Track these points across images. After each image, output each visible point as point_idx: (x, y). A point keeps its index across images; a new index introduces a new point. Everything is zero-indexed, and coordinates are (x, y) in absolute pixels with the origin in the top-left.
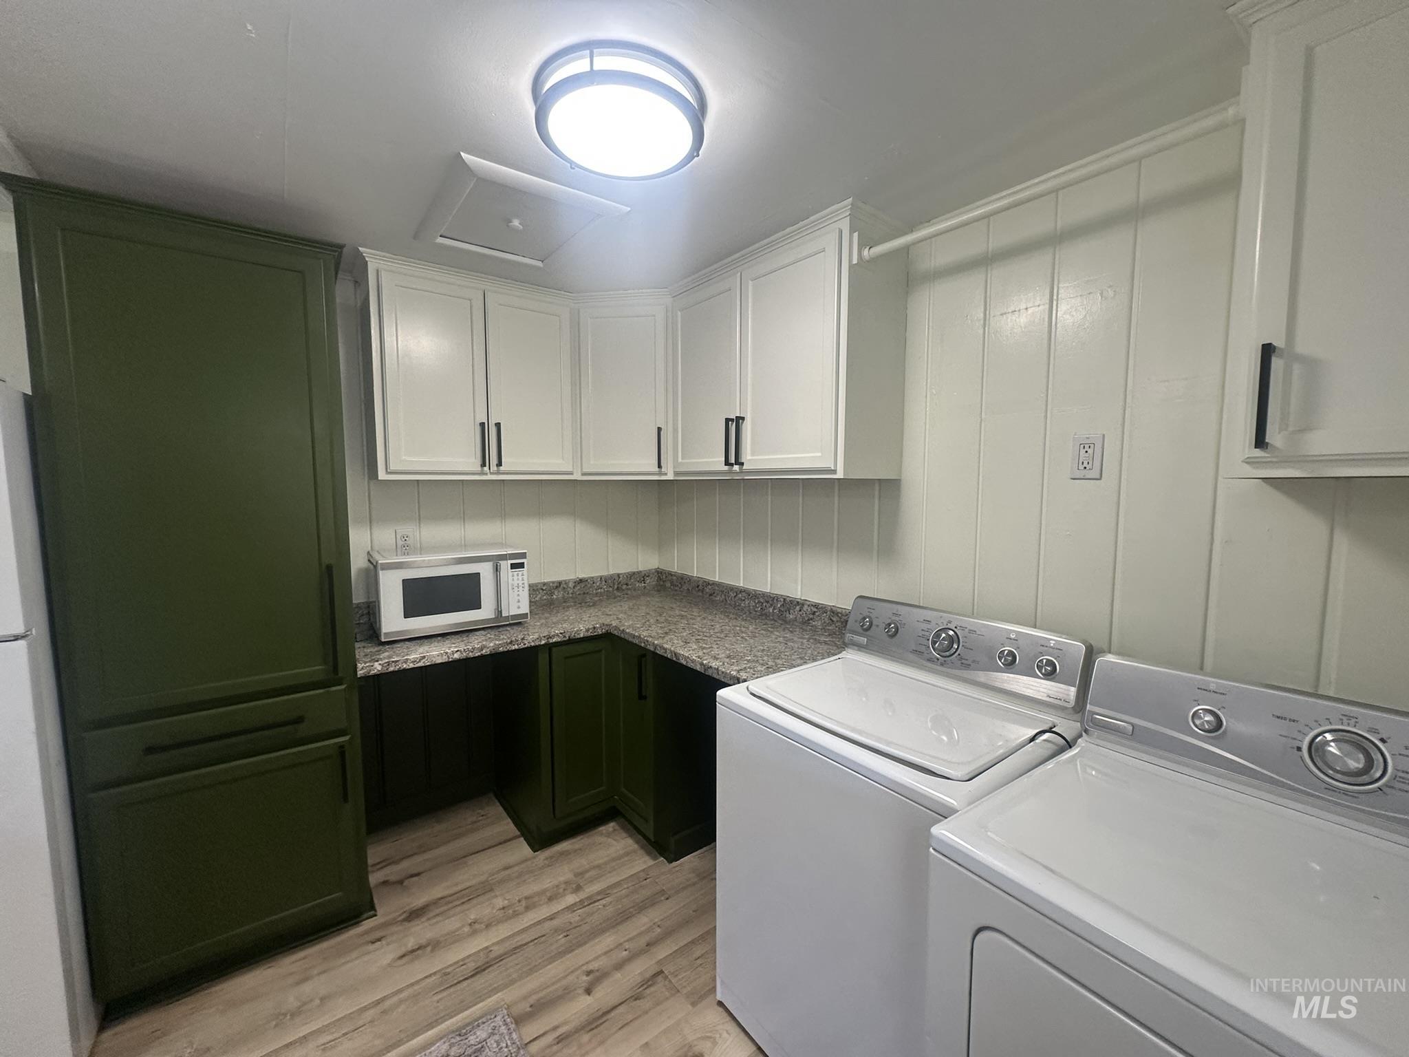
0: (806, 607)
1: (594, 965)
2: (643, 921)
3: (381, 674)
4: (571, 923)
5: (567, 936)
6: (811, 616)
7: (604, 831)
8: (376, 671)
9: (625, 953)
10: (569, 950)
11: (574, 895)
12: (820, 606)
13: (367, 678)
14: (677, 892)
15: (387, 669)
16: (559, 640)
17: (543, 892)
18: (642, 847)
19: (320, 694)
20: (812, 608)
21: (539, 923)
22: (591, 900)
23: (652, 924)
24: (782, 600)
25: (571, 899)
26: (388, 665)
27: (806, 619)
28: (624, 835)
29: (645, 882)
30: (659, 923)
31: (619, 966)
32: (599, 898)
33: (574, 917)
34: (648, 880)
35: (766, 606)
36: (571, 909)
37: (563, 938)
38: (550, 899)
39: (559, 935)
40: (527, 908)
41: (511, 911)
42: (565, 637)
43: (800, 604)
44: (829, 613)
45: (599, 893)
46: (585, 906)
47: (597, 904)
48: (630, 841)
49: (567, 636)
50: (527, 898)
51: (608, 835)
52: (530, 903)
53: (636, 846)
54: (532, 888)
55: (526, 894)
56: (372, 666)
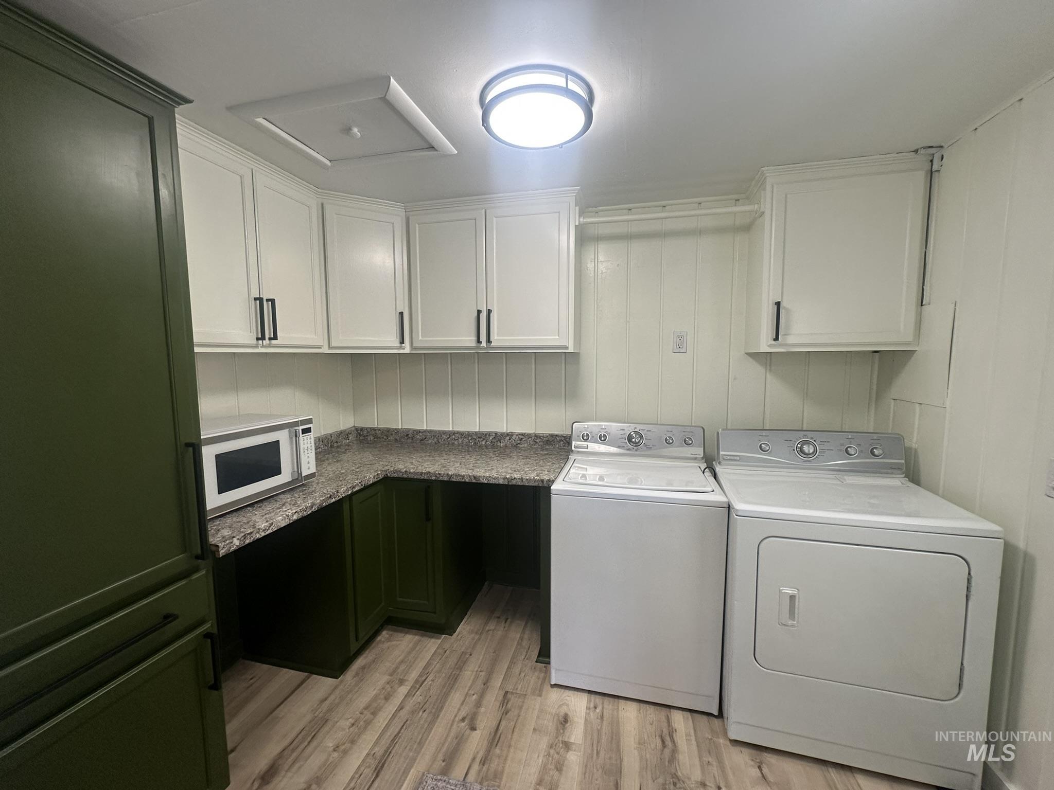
0: (514, 437)
1: (463, 713)
2: (468, 674)
3: (240, 548)
4: (419, 703)
5: (425, 711)
6: (519, 442)
7: (383, 639)
8: (235, 547)
9: (474, 696)
10: (435, 716)
11: (402, 687)
12: (526, 434)
13: (227, 556)
14: (474, 648)
15: (244, 543)
16: (359, 488)
17: (375, 698)
18: (422, 636)
19: (183, 585)
20: (520, 436)
21: (394, 716)
22: (419, 683)
23: (475, 673)
24: (494, 434)
25: (403, 690)
26: (245, 538)
27: (515, 444)
28: (402, 635)
29: (446, 654)
30: (479, 670)
31: (478, 704)
32: (424, 678)
33: (418, 698)
34: (447, 652)
35: (479, 441)
36: (409, 695)
37: (423, 714)
38: (387, 699)
39: (419, 712)
40: (374, 714)
41: (362, 723)
42: (362, 485)
43: (510, 435)
44: (533, 437)
45: (420, 676)
46: (419, 689)
47: (426, 682)
48: (409, 637)
49: (363, 484)
50: (366, 708)
51: (389, 640)
52: (373, 710)
53: (417, 638)
54: (362, 700)
55: (362, 706)
56: (232, 542)
